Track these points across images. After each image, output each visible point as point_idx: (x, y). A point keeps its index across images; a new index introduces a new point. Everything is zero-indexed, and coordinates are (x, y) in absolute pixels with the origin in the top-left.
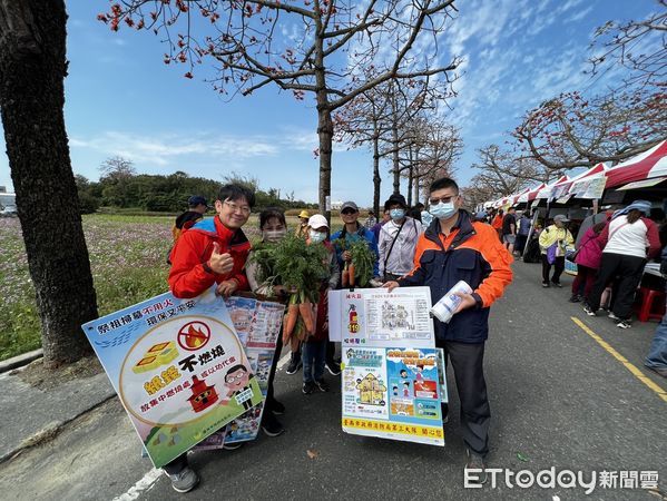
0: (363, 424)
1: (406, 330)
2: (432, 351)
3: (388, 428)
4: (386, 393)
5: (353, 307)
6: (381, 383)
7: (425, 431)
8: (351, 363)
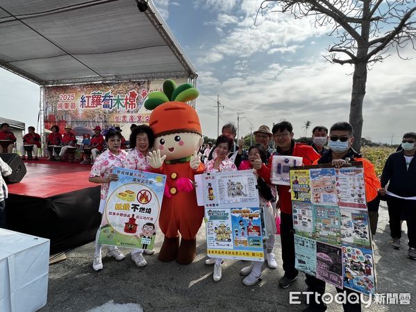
0: (219, 253)
1: (242, 197)
2: (257, 209)
3: (233, 253)
4: (231, 234)
5: (210, 184)
6: (228, 229)
7: (253, 254)
8: (211, 218)
